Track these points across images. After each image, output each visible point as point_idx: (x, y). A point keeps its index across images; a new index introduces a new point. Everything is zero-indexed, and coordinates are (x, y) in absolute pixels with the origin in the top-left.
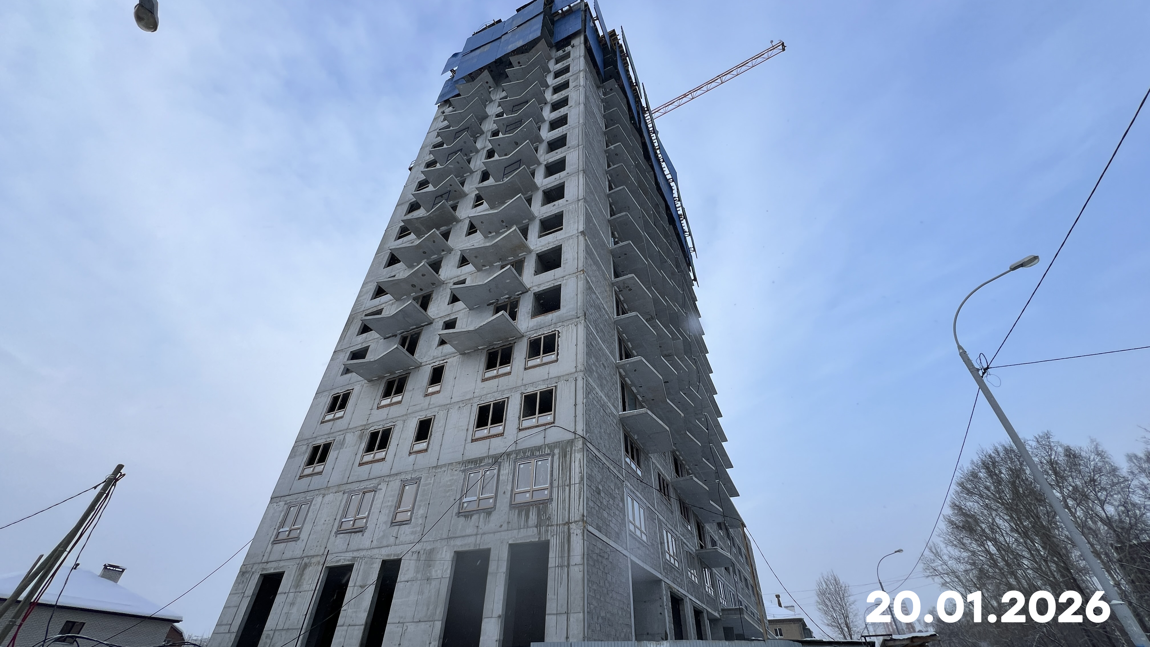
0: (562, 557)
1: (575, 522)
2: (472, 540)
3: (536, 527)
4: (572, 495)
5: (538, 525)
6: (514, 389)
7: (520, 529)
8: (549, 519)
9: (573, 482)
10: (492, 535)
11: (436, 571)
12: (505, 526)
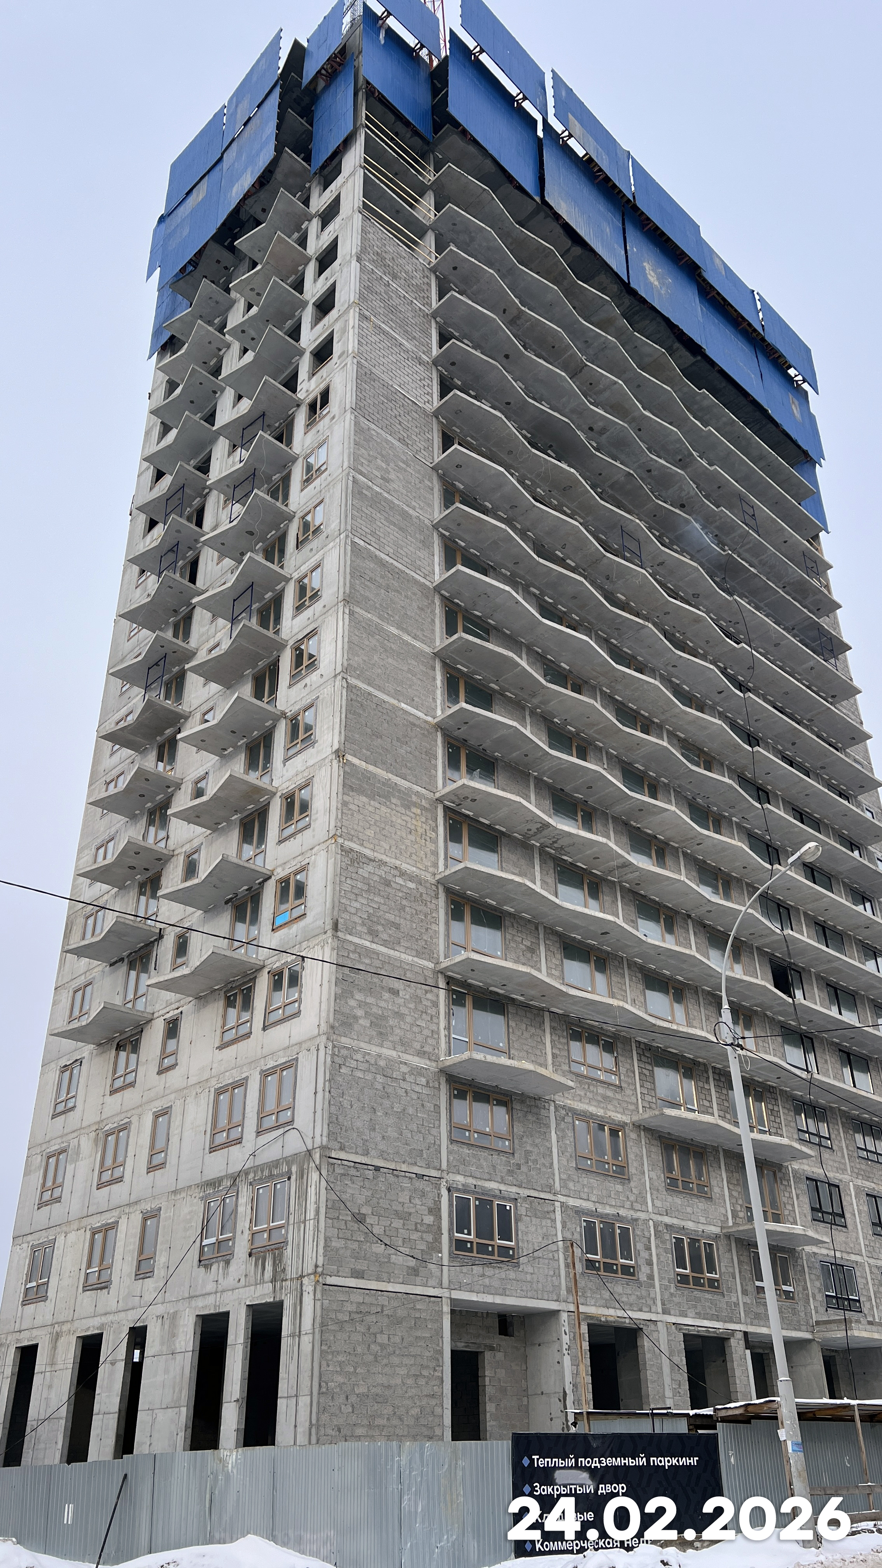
0: (294, 1324)
1: (309, 1275)
2: (211, 1300)
3: (272, 1282)
4: (307, 1236)
5: (274, 1280)
6: (253, 1063)
7: (256, 1284)
8: (284, 1270)
9: (308, 1218)
10: (230, 1292)
11: (180, 1342)
12: (243, 1280)
